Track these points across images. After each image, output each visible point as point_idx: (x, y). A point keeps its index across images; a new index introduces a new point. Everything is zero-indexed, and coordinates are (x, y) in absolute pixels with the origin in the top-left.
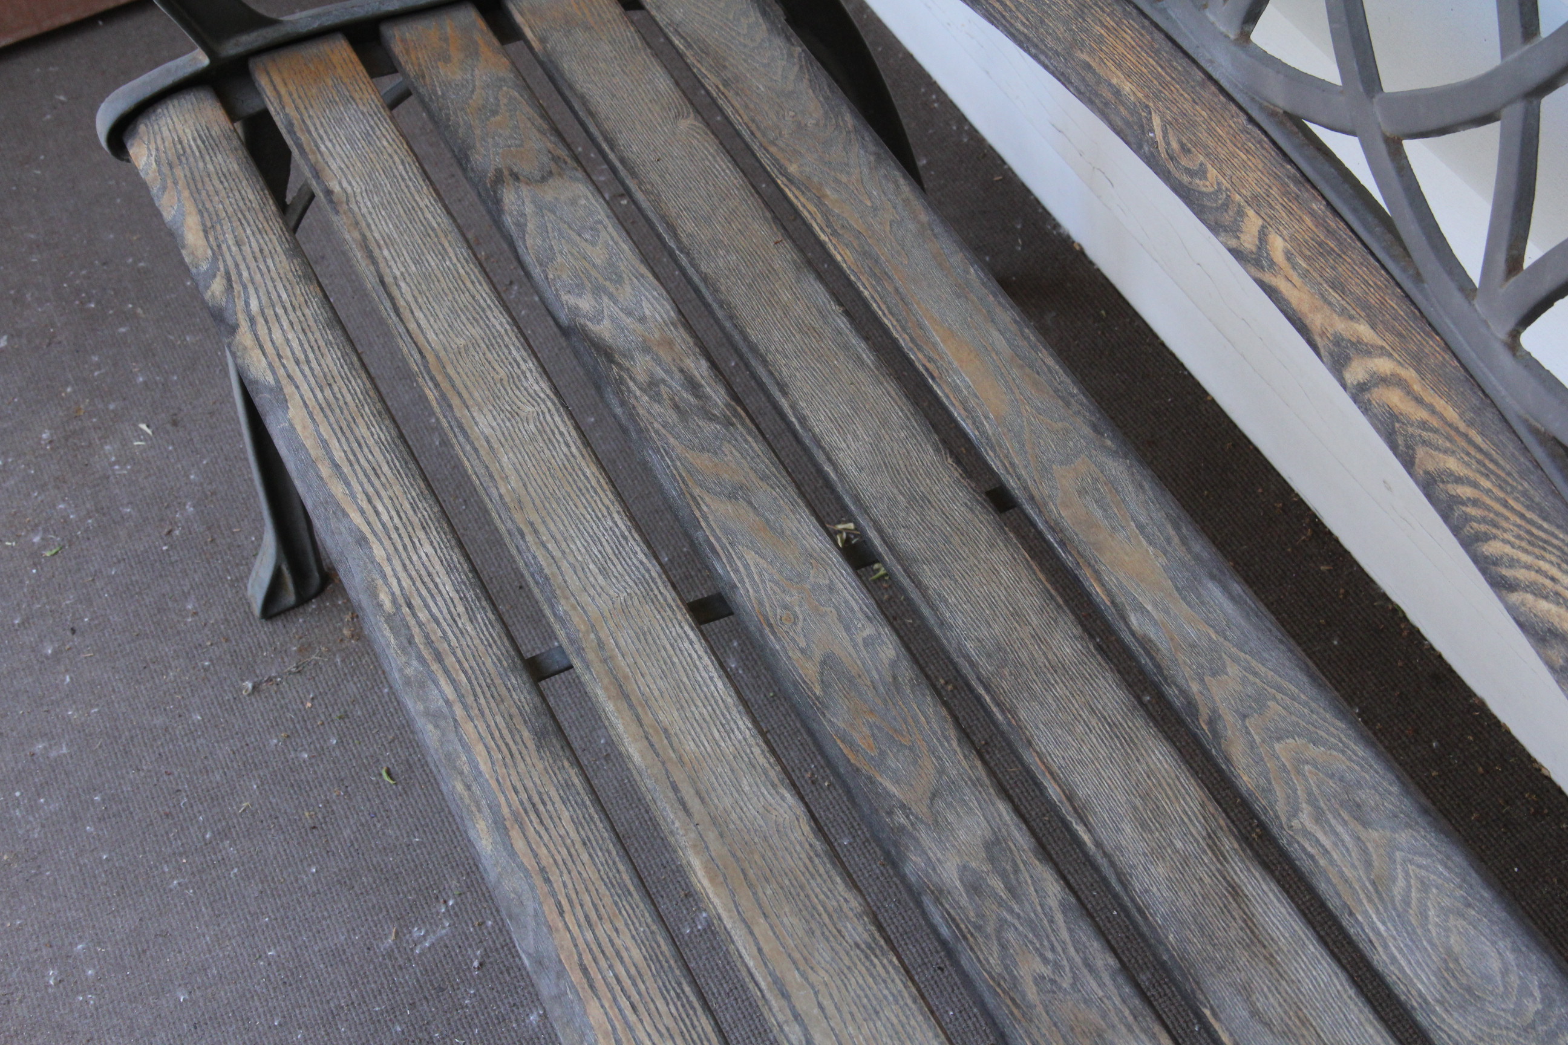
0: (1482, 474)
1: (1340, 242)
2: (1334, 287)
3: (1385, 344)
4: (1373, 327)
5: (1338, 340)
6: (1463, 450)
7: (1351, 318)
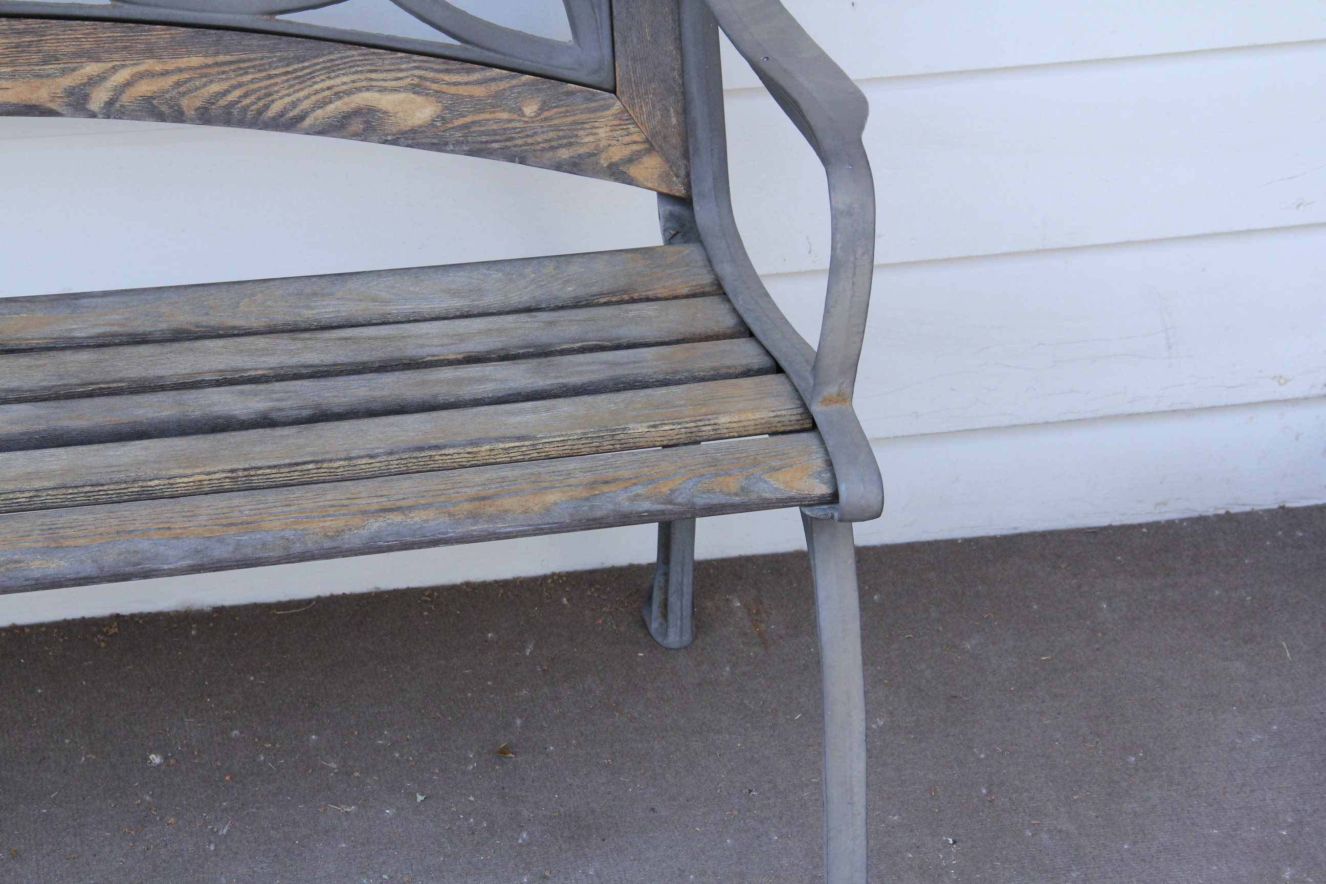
0: (241, 75)
1: (34, 32)
2: (45, 63)
3: (114, 63)
4: (98, 60)
5: (70, 92)
6: (219, 73)
7: (74, 70)
